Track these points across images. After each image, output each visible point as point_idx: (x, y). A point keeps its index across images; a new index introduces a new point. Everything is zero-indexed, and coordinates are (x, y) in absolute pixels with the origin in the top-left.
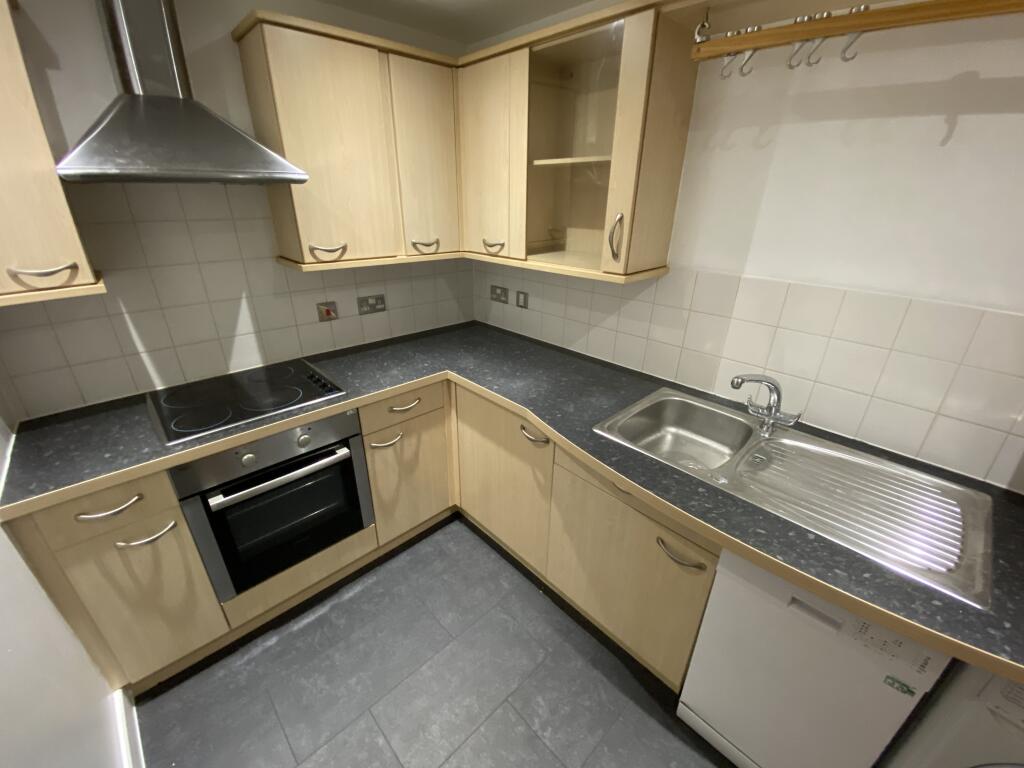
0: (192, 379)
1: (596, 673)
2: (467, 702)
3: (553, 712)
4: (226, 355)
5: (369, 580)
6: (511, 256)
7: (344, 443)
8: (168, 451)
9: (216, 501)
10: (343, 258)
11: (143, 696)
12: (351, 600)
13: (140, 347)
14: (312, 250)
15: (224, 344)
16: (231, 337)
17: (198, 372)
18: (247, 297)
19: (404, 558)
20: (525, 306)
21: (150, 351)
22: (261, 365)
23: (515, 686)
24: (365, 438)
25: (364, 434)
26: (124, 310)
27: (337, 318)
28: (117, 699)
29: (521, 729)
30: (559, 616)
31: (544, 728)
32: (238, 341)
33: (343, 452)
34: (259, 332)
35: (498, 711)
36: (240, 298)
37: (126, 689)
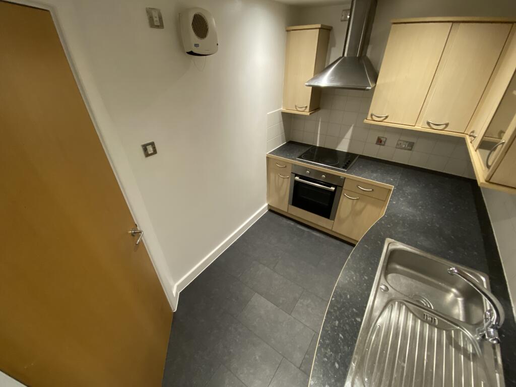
0: (325, 147)
4: (338, 144)
5: (322, 236)
7: (335, 186)
8: (295, 160)
9: (297, 178)
10: (384, 121)
11: (271, 210)
12: (313, 235)
13: (319, 132)
14: (372, 115)
15: (339, 140)
16: (342, 138)
17: (328, 146)
18: (354, 126)
19: (338, 242)
21: (320, 134)
22: (346, 151)
24: (343, 190)
25: (344, 187)
26: (320, 120)
27: (384, 145)
28: (266, 205)
32: (344, 140)
33: (333, 188)
34: (352, 140)
36: (351, 126)
37: (269, 205)
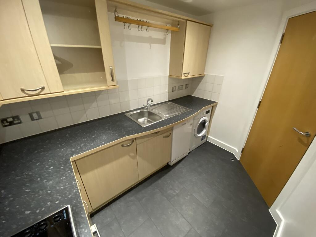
1: (162, 178)
2: (170, 212)
3: (171, 189)
6: (51, 92)
20: (40, 118)
23: (165, 198)
29: (175, 197)
30: (146, 184)
31: (175, 192)
35: (172, 203)
